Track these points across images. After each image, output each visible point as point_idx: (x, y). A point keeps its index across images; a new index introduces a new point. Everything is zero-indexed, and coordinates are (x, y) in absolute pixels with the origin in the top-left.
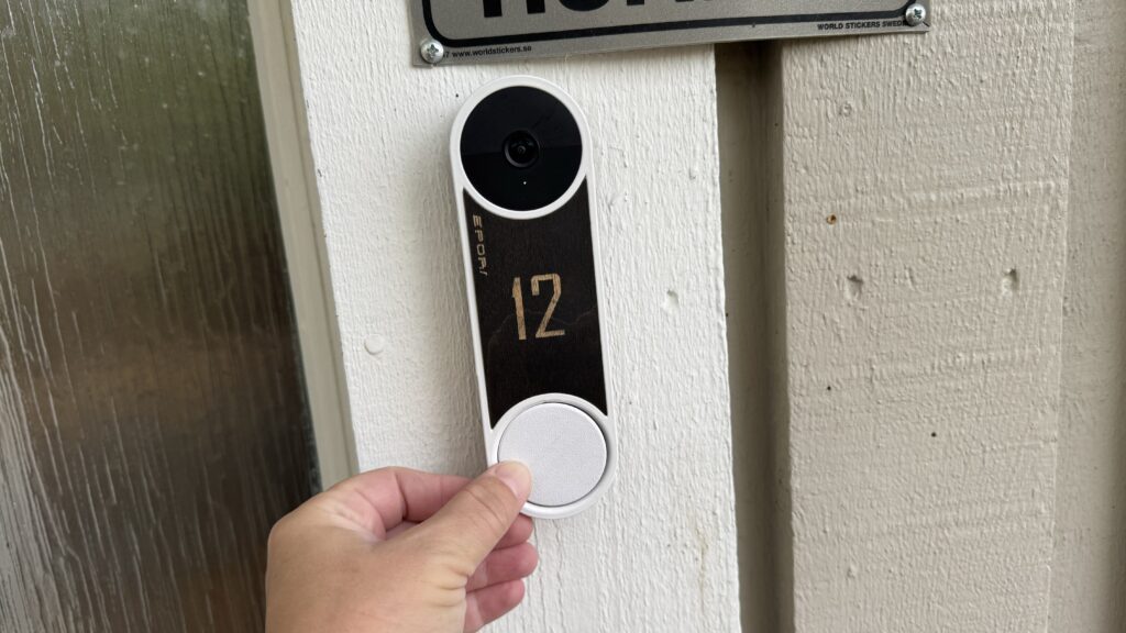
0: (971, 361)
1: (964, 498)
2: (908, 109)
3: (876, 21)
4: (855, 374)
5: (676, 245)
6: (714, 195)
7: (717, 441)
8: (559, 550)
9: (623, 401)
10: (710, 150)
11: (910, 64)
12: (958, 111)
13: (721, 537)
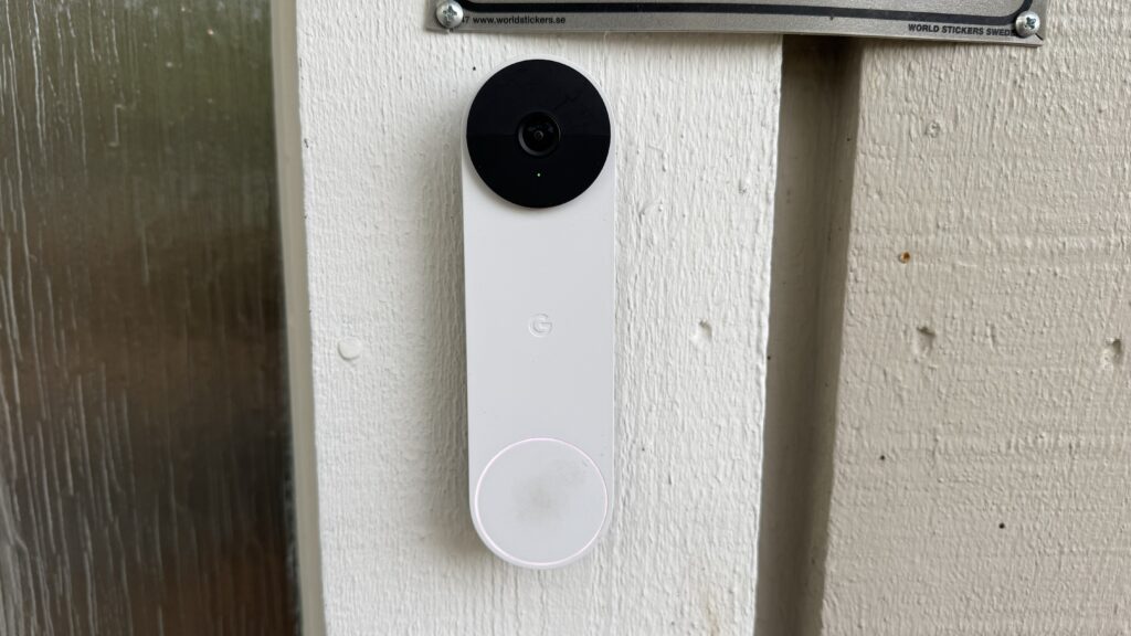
0: (1056, 444)
1: (1031, 606)
2: (1007, 135)
3: (979, 26)
4: (915, 444)
5: (715, 268)
6: (766, 214)
7: (742, 507)
8: (541, 615)
9: (634, 446)
10: (766, 160)
11: (1015, 82)
12: (1069, 144)
13: (736, 620)
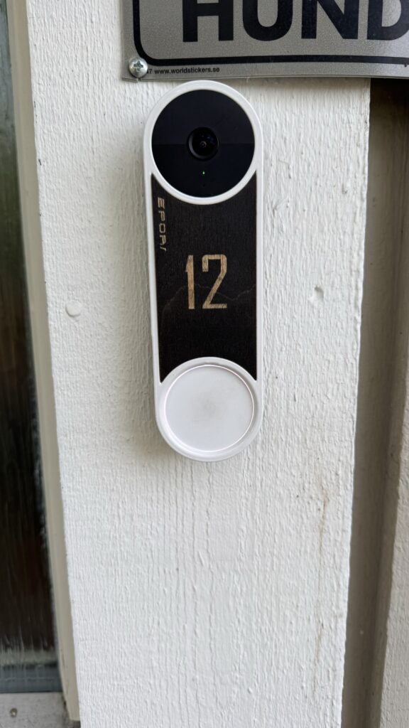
5: (326, 248)
6: (361, 208)
7: (344, 416)
8: (209, 491)
9: (271, 376)
10: (361, 170)
13: (341, 493)
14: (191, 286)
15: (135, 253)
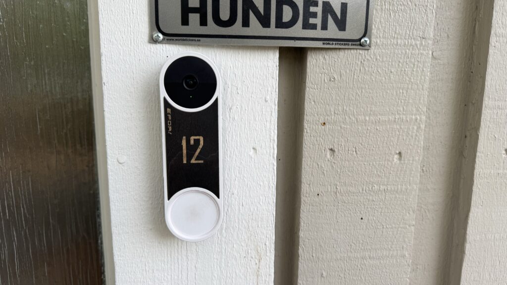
0: (380, 189)
1: (373, 247)
2: (359, 81)
3: (348, 43)
4: (329, 190)
5: (257, 128)
6: (275, 109)
7: (269, 214)
8: (196, 256)
9: (230, 193)
10: (274, 90)
11: (361, 62)
12: (381, 84)
13: (268, 255)
14: (185, 151)
15: (156, 130)
